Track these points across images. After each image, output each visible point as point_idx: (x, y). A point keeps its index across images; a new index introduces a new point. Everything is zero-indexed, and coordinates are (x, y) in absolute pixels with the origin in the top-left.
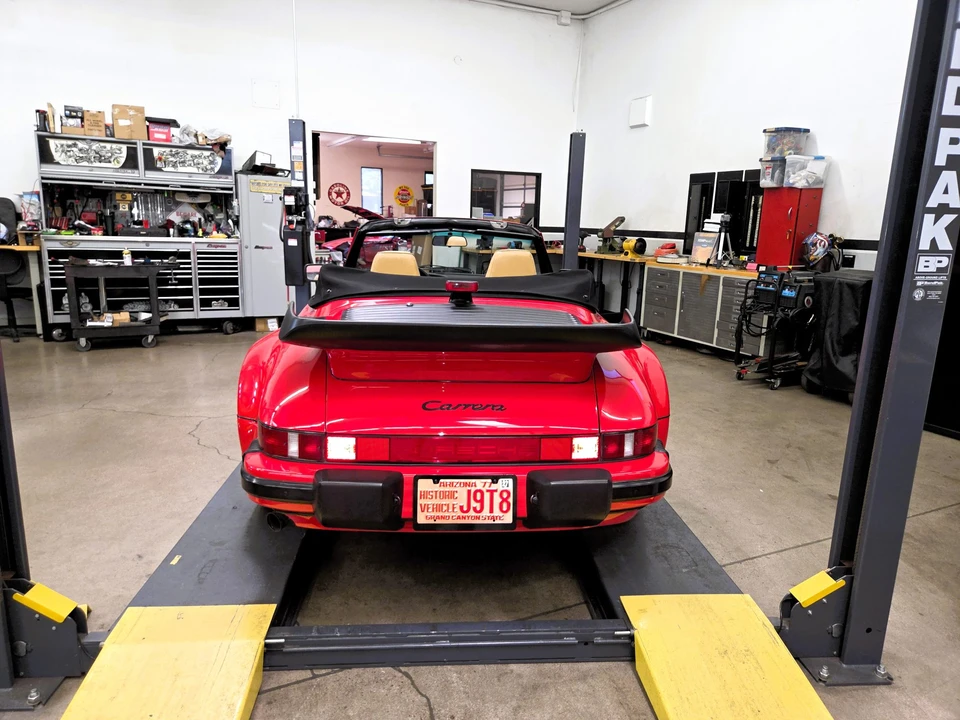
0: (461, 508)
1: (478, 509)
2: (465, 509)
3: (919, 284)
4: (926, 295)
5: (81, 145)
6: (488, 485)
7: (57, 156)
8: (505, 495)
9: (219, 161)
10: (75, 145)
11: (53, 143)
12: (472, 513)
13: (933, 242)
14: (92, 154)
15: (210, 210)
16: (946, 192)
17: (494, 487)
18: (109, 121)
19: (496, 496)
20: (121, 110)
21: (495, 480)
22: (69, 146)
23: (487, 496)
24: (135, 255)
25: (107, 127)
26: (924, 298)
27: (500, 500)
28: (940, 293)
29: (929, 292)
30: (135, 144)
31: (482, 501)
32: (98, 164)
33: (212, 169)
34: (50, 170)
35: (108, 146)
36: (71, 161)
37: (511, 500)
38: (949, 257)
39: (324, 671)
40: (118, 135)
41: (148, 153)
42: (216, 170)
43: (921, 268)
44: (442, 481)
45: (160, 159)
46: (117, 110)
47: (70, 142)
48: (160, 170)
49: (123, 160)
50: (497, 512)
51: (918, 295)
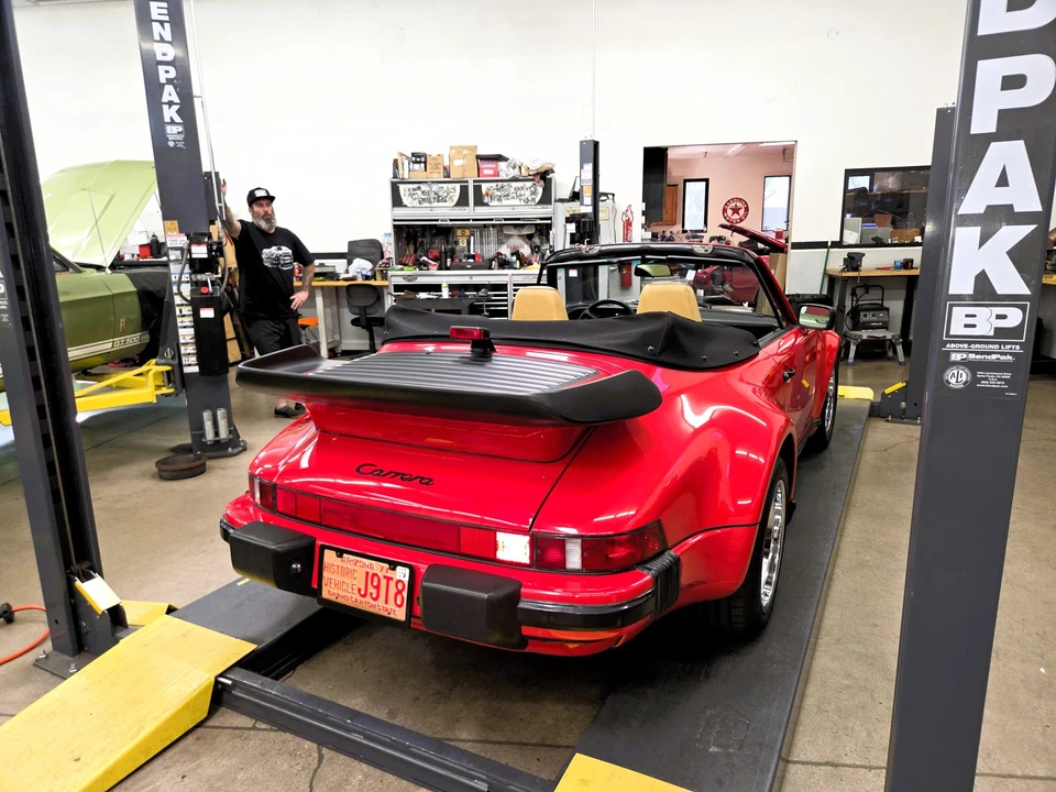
0: (360, 590)
1: (374, 596)
2: (362, 593)
3: (955, 357)
4: (975, 380)
5: (424, 187)
6: (385, 570)
7: (406, 200)
8: (400, 587)
9: (540, 190)
10: (419, 188)
11: (402, 188)
12: (368, 599)
13: (982, 280)
14: (432, 195)
15: (537, 240)
16: (1003, 181)
17: (390, 574)
18: (446, 163)
19: (392, 584)
20: (458, 151)
21: (393, 565)
22: (414, 190)
23: (384, 582)
24: (452, 287)
25: (445, 168)
26: (971, 386)
27: (395, 591)
28: (1007, 376)
29: (980, 374)
30: (467, 182)
31: (378, 587)
32: (436, 204)
33: (533, 199)
34: (401, 213)
35: (445, 186)
36: (416, 203)
37: (405, 594)
38: (1023, 308)
39: (264, 726)
40: (454, 176)
41: (477, 189)
42: (537, 200)
43: (957, 328)
44: (345, 555)
45: (487, 194)
46: (454, 151)
47: (415, 186)
48: (487, 205)
49: (456, 199)
50: (391, 605)
51: (957, 378)
